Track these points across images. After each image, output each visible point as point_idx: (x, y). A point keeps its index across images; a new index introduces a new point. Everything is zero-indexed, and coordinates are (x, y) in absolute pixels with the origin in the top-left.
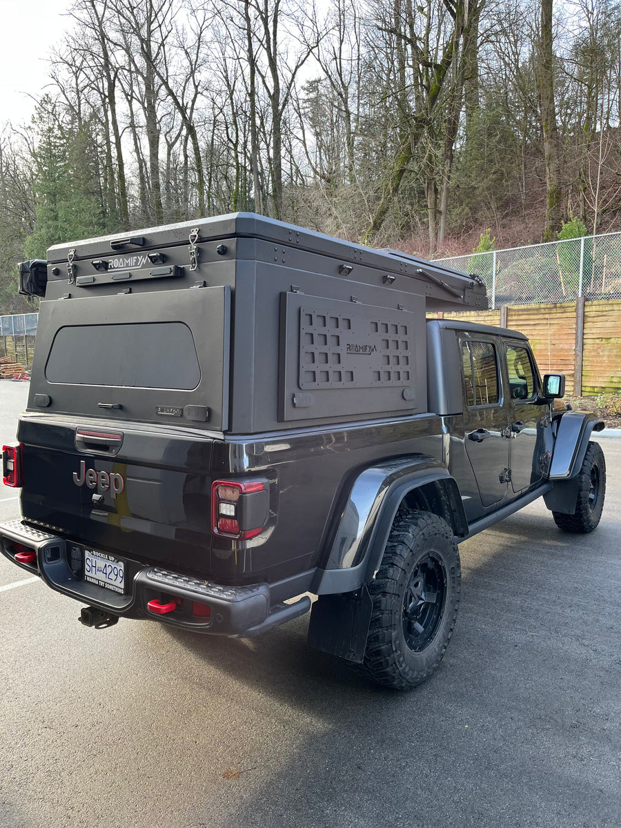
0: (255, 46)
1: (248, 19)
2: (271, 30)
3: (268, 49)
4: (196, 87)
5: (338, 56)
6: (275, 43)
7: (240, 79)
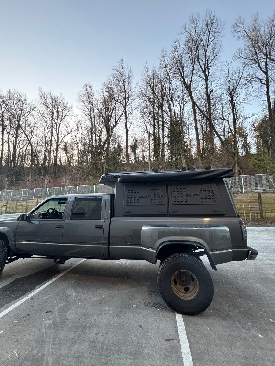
0: (53, 129)
1: (52, 123)
2: (58, 127)
3: (57, 131)
4: (32, 136)
5: (76, 136)
6: (59, 130)
7: (48, 136)
